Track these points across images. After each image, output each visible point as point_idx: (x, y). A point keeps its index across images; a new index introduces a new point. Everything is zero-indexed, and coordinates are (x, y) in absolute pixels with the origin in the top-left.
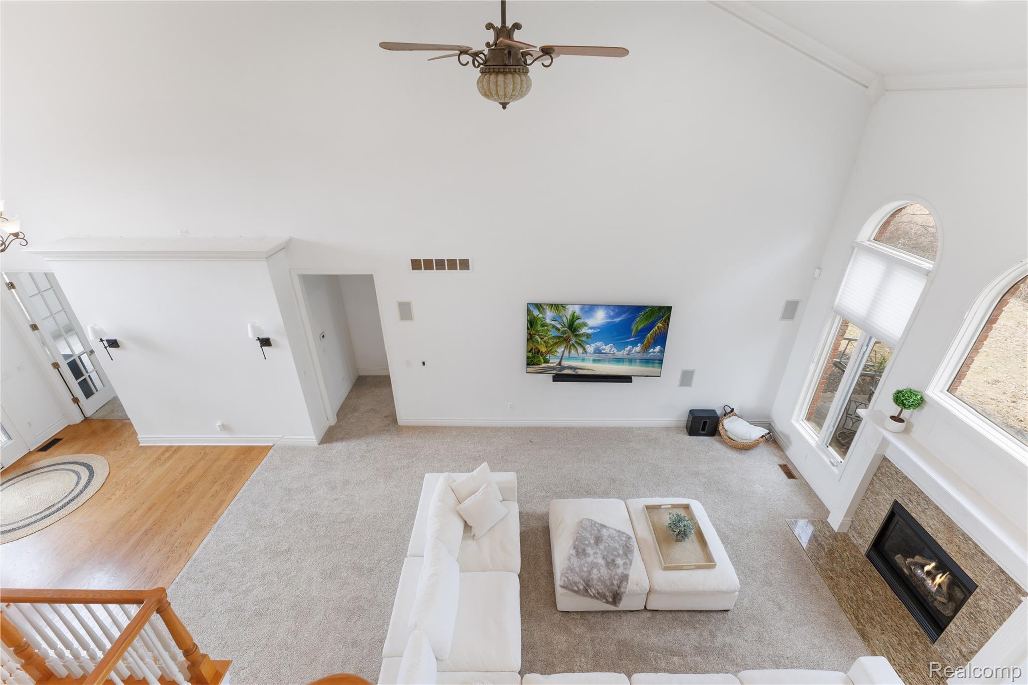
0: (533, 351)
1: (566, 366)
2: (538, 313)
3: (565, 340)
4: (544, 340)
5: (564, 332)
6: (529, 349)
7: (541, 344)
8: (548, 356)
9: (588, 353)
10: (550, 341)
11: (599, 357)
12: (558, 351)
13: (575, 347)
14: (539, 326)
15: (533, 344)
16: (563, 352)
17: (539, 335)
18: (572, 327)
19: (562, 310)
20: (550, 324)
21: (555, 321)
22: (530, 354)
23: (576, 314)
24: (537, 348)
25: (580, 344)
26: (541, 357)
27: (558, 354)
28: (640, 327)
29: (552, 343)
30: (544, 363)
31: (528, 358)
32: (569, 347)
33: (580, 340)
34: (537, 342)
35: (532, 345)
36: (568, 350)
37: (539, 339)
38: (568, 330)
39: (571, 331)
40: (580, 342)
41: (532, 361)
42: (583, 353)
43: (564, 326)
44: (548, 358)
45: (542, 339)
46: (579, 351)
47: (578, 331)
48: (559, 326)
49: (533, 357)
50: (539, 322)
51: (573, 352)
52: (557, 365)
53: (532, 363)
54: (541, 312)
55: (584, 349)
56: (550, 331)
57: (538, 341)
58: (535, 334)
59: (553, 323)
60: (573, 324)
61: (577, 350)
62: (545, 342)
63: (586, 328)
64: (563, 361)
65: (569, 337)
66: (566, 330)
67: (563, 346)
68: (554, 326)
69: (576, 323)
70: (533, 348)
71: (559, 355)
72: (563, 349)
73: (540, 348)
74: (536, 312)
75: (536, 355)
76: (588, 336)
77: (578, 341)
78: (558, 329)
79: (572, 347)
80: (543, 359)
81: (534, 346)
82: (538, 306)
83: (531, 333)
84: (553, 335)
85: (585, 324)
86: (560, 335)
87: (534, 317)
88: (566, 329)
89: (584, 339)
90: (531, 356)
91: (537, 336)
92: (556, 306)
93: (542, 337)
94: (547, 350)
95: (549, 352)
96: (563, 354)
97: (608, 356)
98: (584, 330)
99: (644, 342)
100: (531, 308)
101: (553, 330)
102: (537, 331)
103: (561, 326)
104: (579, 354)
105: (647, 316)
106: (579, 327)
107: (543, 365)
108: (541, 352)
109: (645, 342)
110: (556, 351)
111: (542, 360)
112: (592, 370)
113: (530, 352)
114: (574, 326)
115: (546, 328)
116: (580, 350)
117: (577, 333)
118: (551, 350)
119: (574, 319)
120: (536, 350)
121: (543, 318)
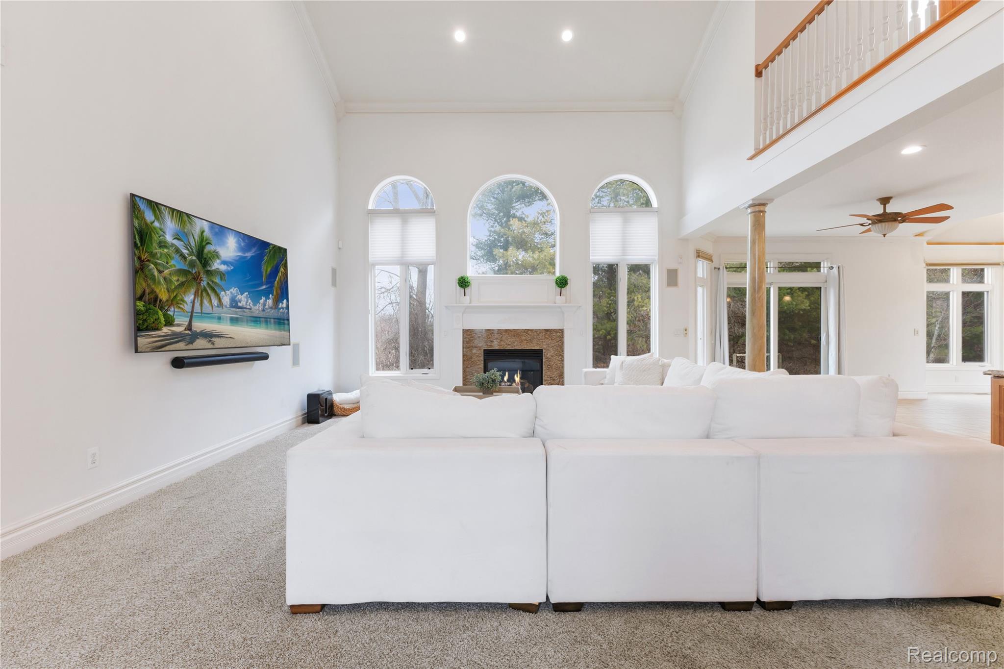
0: (147, 297)
1: (198, 331)
2: (153, 218)
3: (194, 279)
4: (162, 274)
5: (192, 264)
6: (139, 292)
7: (159, 283)
8: (172, 309)
9: (224, 307)
10: (174, 278)
11: (236, 313)
12: (186, 299)
13: (208, 294)
14: (155, 245)
15: (146, 281)
16: (193, 302)
17: (156, 264)
18: (203, 257)
19: (188, 224)
20: (173, 245)
21: (178, 239)
22: (140, 305)
23: (205, 234)
24: (153, 292)
25: (214, 290)
26: (160, 313)
27: (185, 305)
28: (269, 270)
29: (176, 284)
30: (165, 325)
31: (137, 313)
32: (201, 293)
33: (213, 282)
34: (153, 278)
35: (144, 284)
36: (199, 299)
37: (156, 273)
38: (197, 261)
39: (201, 263)
40: (213, 285)
41: (145, 320)
42: (218, 306)
43: (191, 254)
44: (171, 313)
45: (160, 272)
46: (213, 301)
47: (210, 266)
48: (185, 252)
49: (147, 311)
50: (155, 238)
51: (206, 302)
52: (185, 330)
53: (146, 324)
54: (157, 218)
55: (220, 300)
56: (174, 258)
57: (154, 276)
58: (148, 261)
59: (176, 242)
60: (203, 251)
61: (210, 299)
62: (165, 279)
63: (218, 261)
64: (193, 320)
65: (199, 274)
66: (195, 261)
67: (193, 291)
68: (178, 251)
69: (206, 251)
70: (147, 292)
71: (187, 307)
72: (192, 297)
73: (158, 291)
74: (149, 216)
75: (152, 306)
76: (222, 275)
77: (210, 283)
78: (183, 257)
79: (204, 294)
80: (164, 316)
81: (149, 285)
82: (154, 206)
83: (143, 257)
84: (178, 267)
85: (216, 255)
86: (187, 269)
87: (146, 224)
88: (194, 258)
89: (217, 280)
90: (142, 309)
91: (153, 266)
92: (181, 216)
93: (161, 269)
94: (170, 297)
95: (172, 301)
96: (193, 307)
97: (244, 312)
98: (216, 265)
99: (273, 292)
100: (142, 206)
101: (177, 257)
102: (153, 255)
103: (187, 252)
104: (214, 307)
105: (271, 256)
106: (209, 257)
107: (165, 330)
108: (161, 300)
109: (275, 292)
110: (183, 301)
111: (162, 319)
112: (230, 337)
113: (140, 298)
114: (205, 256)
115: (166, 250)
116: (215, 302)
117: (209, 269)
118: (175, 297)
119: (204, 244)
120: (152, 296)
121: (161, 229)
